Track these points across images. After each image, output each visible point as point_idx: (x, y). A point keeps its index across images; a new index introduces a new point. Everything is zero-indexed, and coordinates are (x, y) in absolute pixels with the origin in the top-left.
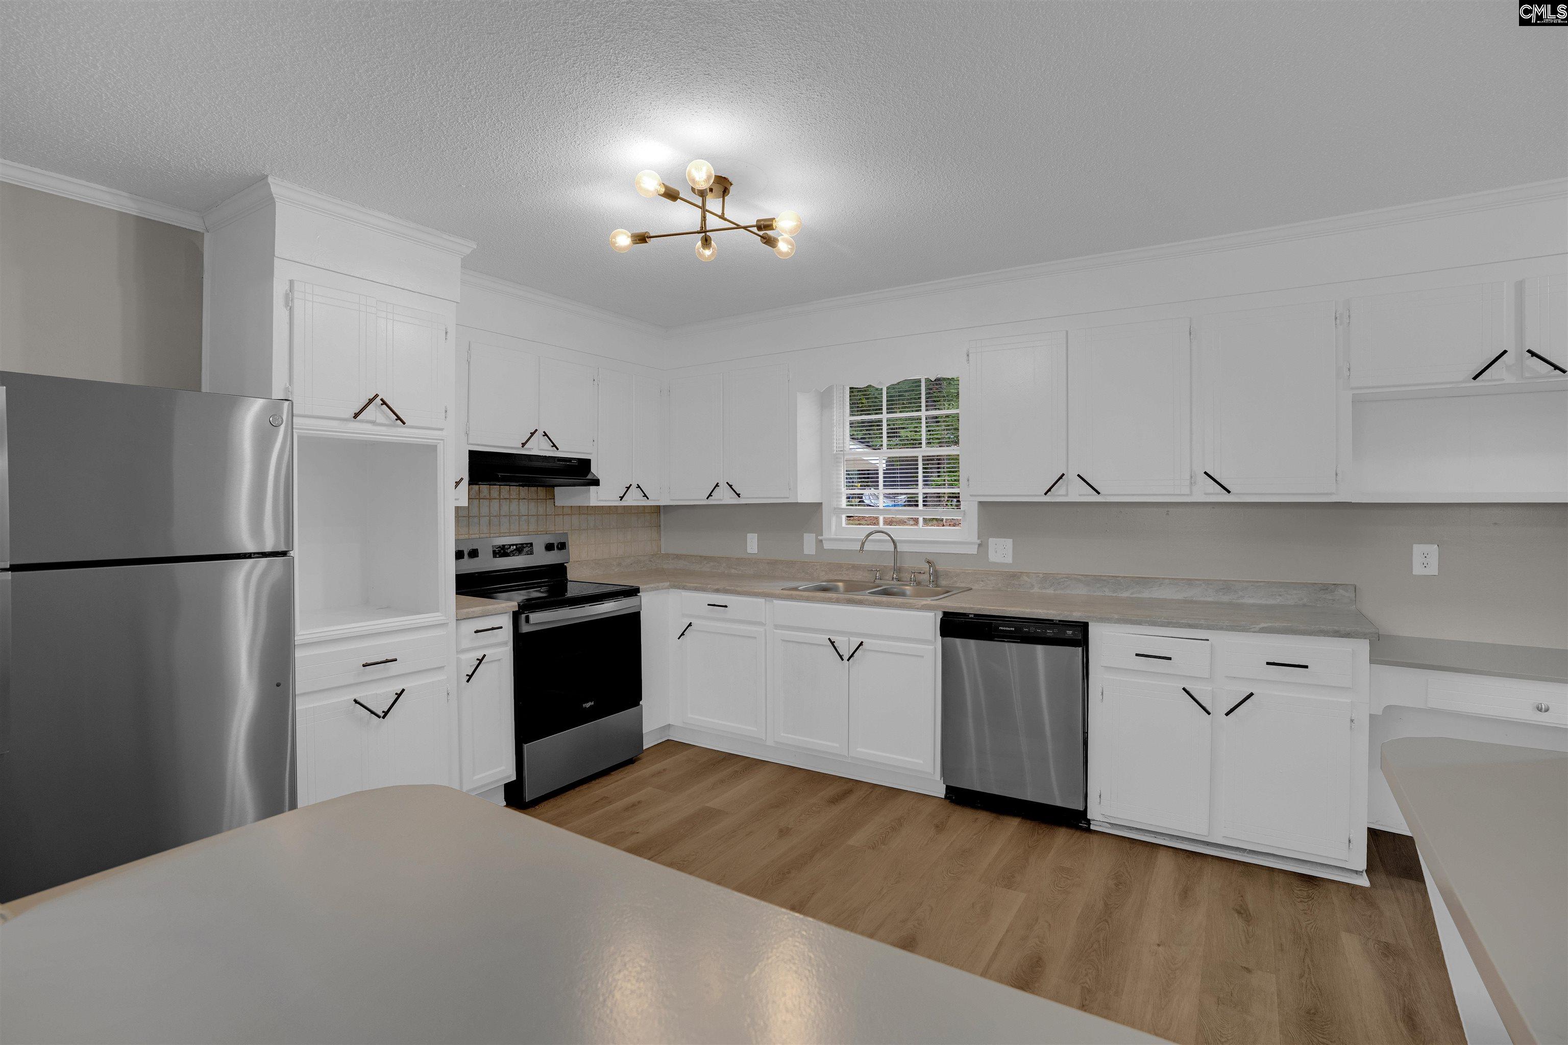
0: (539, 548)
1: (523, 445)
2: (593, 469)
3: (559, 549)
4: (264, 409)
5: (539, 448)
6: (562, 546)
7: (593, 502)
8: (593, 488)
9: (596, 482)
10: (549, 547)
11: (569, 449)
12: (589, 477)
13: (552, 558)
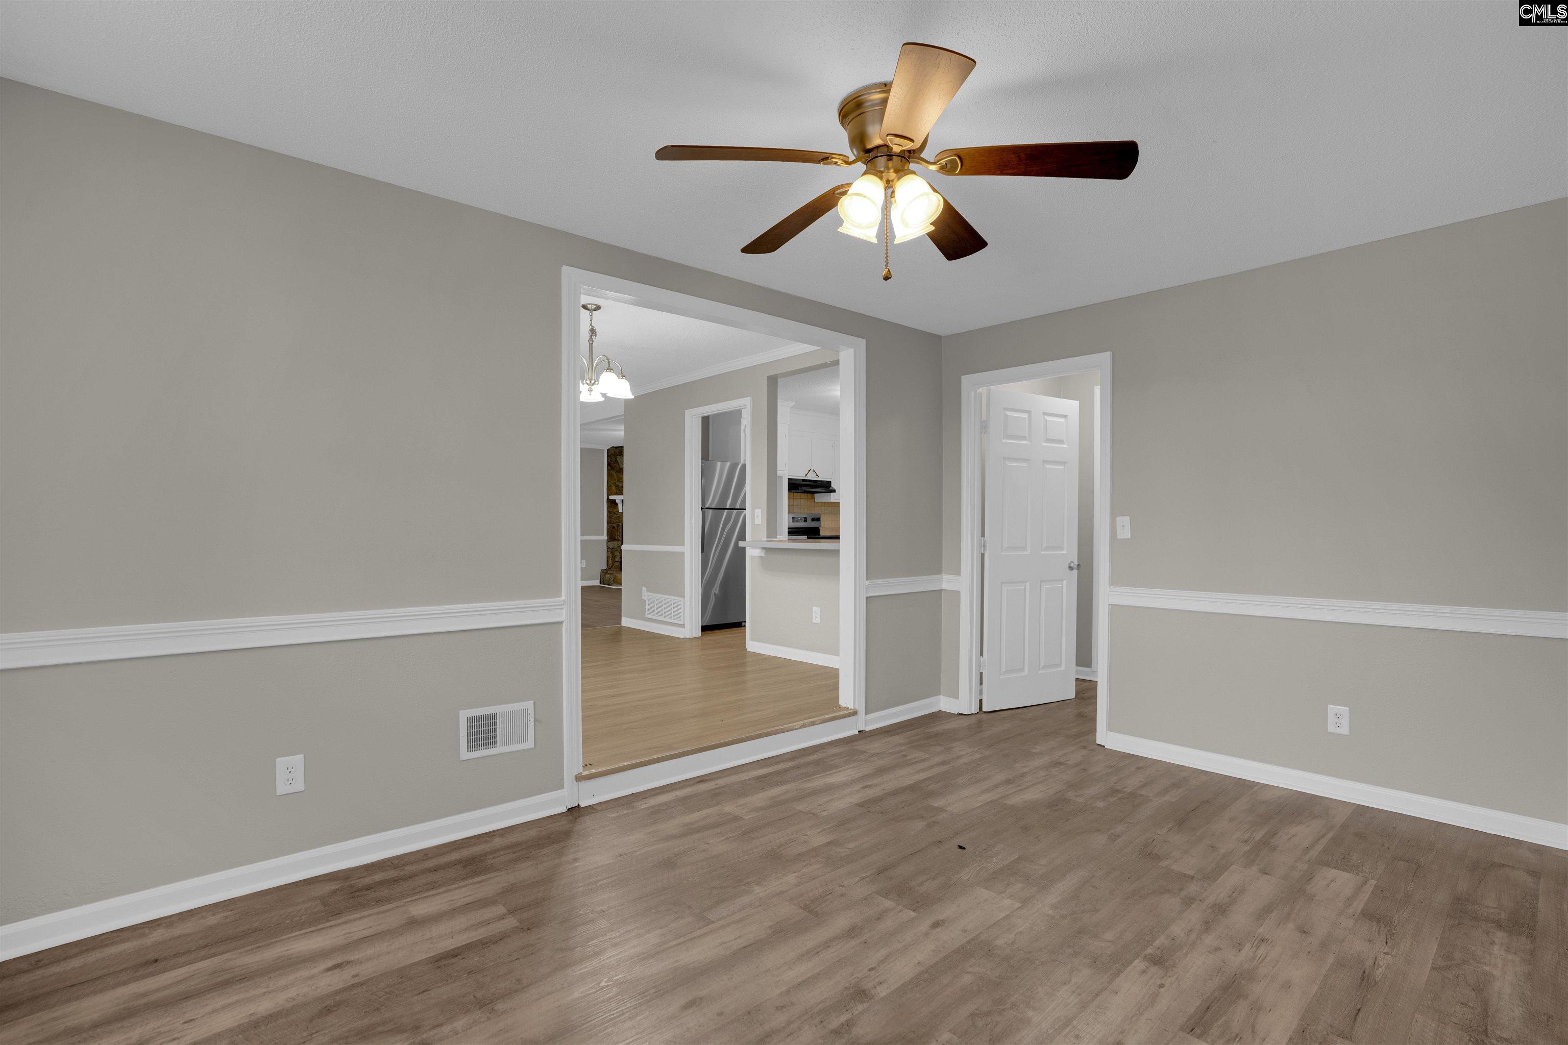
0: (809, 520)
1: (806, 475)
2: (832, 485)
3: (817, 521)
4: (730, 465)
5: (812, 477)
6: (818, 520)
7: (832, 500)
8: (832, 494)
9: (834, 491)
10: (813, 520)
11: (822, 477)
12: (831, 488)
13: (814, 524)
